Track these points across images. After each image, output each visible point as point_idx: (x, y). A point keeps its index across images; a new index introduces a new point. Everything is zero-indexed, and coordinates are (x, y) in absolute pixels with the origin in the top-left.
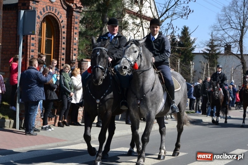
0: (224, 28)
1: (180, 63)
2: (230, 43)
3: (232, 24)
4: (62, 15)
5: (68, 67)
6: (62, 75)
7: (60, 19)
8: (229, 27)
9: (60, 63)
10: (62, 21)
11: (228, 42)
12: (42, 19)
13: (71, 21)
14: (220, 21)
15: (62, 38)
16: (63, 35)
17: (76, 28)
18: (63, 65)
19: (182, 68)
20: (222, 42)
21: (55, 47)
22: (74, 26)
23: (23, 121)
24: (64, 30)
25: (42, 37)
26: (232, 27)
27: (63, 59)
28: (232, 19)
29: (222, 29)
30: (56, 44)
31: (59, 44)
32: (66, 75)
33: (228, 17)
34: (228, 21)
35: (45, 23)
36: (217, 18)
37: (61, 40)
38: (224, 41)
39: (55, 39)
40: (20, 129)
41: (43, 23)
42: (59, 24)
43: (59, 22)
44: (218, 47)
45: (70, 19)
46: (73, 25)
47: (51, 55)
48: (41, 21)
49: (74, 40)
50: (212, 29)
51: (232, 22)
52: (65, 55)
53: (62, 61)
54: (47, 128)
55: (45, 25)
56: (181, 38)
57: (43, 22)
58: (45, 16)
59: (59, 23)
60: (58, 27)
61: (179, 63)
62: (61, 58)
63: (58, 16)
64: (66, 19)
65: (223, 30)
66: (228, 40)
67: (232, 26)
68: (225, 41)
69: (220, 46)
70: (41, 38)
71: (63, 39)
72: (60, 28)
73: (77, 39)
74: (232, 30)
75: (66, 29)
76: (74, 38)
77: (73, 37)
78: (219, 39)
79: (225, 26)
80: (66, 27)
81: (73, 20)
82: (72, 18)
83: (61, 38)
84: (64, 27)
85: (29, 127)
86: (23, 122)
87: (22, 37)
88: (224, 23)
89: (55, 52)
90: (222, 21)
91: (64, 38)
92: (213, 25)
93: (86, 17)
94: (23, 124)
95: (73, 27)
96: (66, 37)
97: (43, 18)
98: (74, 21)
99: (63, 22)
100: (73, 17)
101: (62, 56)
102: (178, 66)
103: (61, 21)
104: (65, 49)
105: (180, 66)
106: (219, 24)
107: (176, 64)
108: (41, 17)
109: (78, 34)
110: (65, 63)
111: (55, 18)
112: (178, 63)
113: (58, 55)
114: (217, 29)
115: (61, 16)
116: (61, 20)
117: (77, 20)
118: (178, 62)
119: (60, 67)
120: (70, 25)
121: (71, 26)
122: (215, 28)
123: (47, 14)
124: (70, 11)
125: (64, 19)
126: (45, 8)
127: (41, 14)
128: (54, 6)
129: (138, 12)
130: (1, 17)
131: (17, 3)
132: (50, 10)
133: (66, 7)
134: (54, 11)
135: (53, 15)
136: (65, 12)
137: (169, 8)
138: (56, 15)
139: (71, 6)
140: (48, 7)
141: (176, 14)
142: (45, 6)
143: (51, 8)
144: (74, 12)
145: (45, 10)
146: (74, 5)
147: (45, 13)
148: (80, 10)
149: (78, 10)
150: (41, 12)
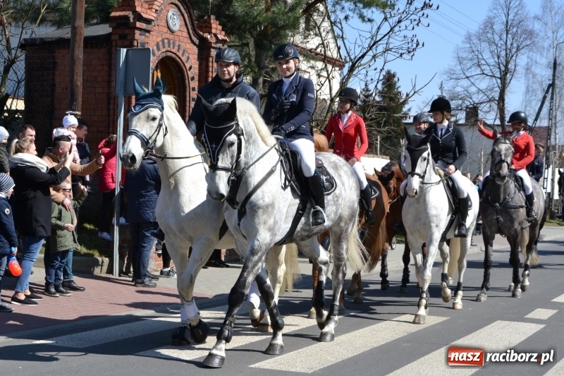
0: (468, 75)
2: (481, 103)
3: (483, 67)
4: (190, 56)
7: (186, 64)
8: (479, 73)
10: (191, 68)
11: (477, 102)
12: (155, 64)
13: (208, 66)
14: (460, 60)
15: (191, 99)
16: (191, 94)
20: (466, 102)
23: (126, 259)
24: (195, 84)
26: (483, 74)
28: (485, 58)
29: (465, 77)
33: (477, 53)
34: (476, 61)
35: (159, 71)
36: (456, 55)
37: (188, 104)
38: (468, 99)
40: (120, 276)
41: (155, 72)
42: (186, 73)
43: (184, 69)
44: (457, 112)
45: (204, 64)
46: (210, 74)
48: (154, 67)
50: (445, 77)
51: (483, 62)
54: (171, 273)
55: (159, 74)
57: (156, 69)
58: (160, 58)
60: (183, 79)
61: (379, 142)
63: (184, 59)
64: (198, 62)
65: (467, 77)
66: (476, 99)
67: (482, 70)
68: (470, 100)
69: (461, 109)
71: (191, 102)
72: (187, 81)
74: (484, 78)
75: (197, 83)
78: (460, 97)
79: (470, 70)
80: (196, 78)
81: (211, 64)
82: (208, 61)
83: (188, 99)
84: (193, 79)
85: (142, 270)
86: (126, 262)
87: (123, 99)
88: (469, 65)
90: (464, 62)
92: (447, 70)
94: (125, 265)
97: (157, 61)
98: (212, 67)
100: (211, 59)
102: (376, 148)
103: (188, 68)
106: (459, 67)
107: (373, 144)
108: (154, 61)
111: (178, 62)
112: (377, 144)
114: (453, 77)
115: (188, 58)
116: (188, 67)
118: (377, 140)
120: (204, 75)
121: (207, 77)
122: (451, 75)
123: (164, 55)
124: (204, 47)
125: (193, 63)
126: (161, 43)
127: (154, 55)
128: (177, 38)
129: (317, 47)
130: (81, 62)
131: (110, 34)
132: (169, 46)
133: (198, 41)
134: (176, 48)
135: (174, 56)
136: (196, 50)
137: (378, 39)
138: (180, 56)
139: (206, 39)
140: (166, 41)
141: (390, 50)
142: (160, 39)
143: (171, 42)
144: (212, 50)
145: (161, 46)
146: (213, 35)
147: (160, 52)
148: (223, 46)
149: (220, 45)
150: (153, 51)
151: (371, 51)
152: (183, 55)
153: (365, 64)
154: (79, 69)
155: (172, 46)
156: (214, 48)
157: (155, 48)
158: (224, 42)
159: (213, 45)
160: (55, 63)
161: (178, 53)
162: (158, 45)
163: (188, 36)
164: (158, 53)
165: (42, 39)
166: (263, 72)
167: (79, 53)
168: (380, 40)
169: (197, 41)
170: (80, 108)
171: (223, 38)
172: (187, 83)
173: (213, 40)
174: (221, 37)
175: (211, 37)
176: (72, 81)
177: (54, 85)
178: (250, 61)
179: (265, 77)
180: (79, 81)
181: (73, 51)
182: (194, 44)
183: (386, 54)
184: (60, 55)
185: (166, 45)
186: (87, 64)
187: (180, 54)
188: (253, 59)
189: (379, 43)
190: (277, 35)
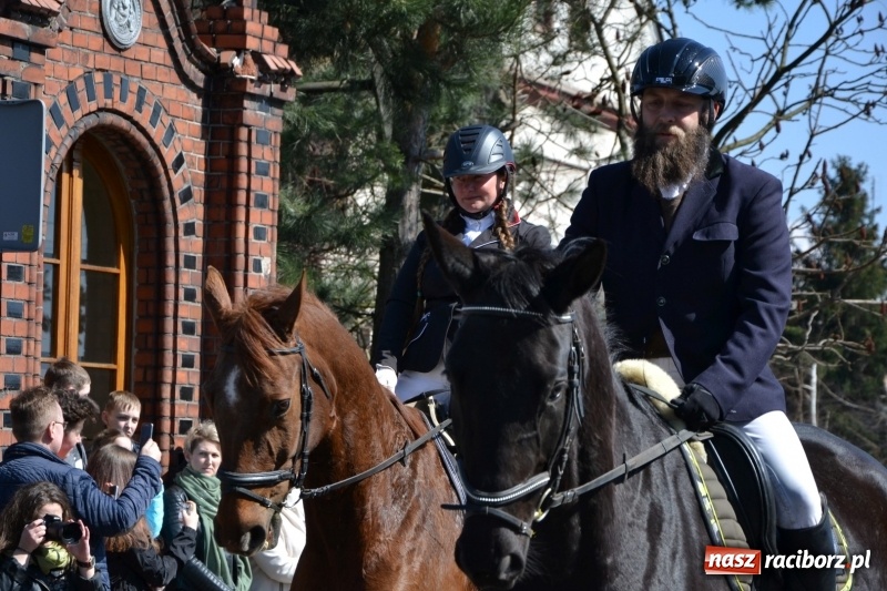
1: (819, 387)
4: (178, 125)
5: (209, 438)
6: (183, 487)
7: (164, 151)
9: (172, 418)
10: (179, 161)
12: (63, 152)
13: (233, 157)
15: (182, 263)
16: (182, 246)
17: (262, 202)
18: (185, 427)
19: (833, 420)
21: (135, 317)
22: (248, 190)
24: (192, 213)
25: (63, 262)
27: (186, 394)
30: (140, 301)
31: (160, 298)
32: (203, 486)
35: (76, 173)
37: (171, 277)
39: (136, 269)
41: (65, 176)
42: (163, 178)
43: (159, 165)
46: (243, 182)
47: (112, 366)
48: (58, 161)
49: (252, 273)
52: (196, 370)
53: (178, 401)
55: (78, 183)
56: (819, 234)
57: (65, 168)
58: (81, 131)
59: (162, 170)
60: (157, 200)
61: (813, 388)
62: (173, 384)
63: (157, 133)
64: (202, 144)
70: (56, 267)
71: (183, 269)
72: (167, 204)
73: (267, 264)
75: (200, 209)
76: (251, 259)
77: (247, 255)
80: (199, 192)
81: (243, 150)
82: (234, 141)
83: (171, 261)
84: (187, 195)
89: (135, 351)
91: (190, 262)
95: (242, 196)
96: (199, 256)
97: (69, 143)
98: (249, 158)
99: (185, 165)
100: (243, 133)
101: (179, 374)
102: (807, 407)
103: (170, 160)
104: (198, 329)
105: (819, 406)
107: (797, 393)
108: (57, 142)
109: (272, 234)
110: (195, 412)
111: (139, 143)
112: (809, 392)
113: (160, 366)
116: (170, 158)
117: (267, 149)
118: (808, 380)
119: (172, 442)
120: (224, 183)
121: (233, 189)
123: (92, 121)
124: (221, 96)
125: (188, 145)
126: (81, 85)
127: (58, 119)
128: (133, 68)
129: (596, 90)
132: (109, 94)
133: (201, 76)
134: (132, 98)
135: (125, 124)
136: (195, 104)
137: (789, 60)
138: (145, 123)
139: (228, 70)
140: (98, 77)
141: (830, 93)
142: (78, 71)
143: (116, 79)
144: (247, 103)
145: (82, 95)
146: (249, 57)
147: (78, 114)
148: (283, 90)
149: (272, 89)
150: (54, 111)
151: (767, 98)
152: (153, 122)
153: (748, 142)
155: (117, 92)
156: (253, 97)
157: (63, 99)
158: (285, 77)
159: (251, 88)
161: (137, 116)
162: (71, 91)
163: (169, 61)
164: (71, 117)
166: (421, 171)
168: (795, 64)
169: (199, 77)
171: (283, 64)
172: (169, 210)
173: (252, 73)
174: (274, 62)
175: (244, 63)
178: (380, 136)
179: (428, 184)
182: (190, 85)
183: (815, 107)
185: (100, 90)
187: (144, 118)
188: (388, 131)
189: (794, 71)
190: (457, 54)
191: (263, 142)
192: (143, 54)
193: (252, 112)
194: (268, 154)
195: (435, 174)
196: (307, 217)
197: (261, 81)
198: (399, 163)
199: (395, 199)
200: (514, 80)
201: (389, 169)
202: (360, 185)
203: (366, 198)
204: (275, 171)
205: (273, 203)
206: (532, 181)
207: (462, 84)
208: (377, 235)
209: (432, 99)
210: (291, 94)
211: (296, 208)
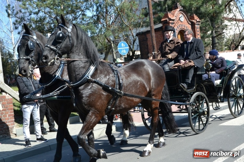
17: (198, 35)
45: (194, 30)
46: (196, 33)
48: (177, 34)
55: (180, 36)
81: (196, 30)
82: (195, 29)
93: (202, 26)
95: (196, 34)
97: (178, 32)
100: (196, 28)
123: (180, 30)
124: (193, 25)
126: (178, 26)
127: (177, 30)
128: (183, 23)
130: (155, 37)
131: (162, 26)
132: (181, 26)
134: (184, 27)
135: (183, 29)
136: (190, 26)
139: (193, 22)
140: (180, 25)
143: (182, 25)
145: (179, 27)
146: (195, 20)
149: (198, 23)
150: (176, 29)
154: (154, 39)
156: (196, 24)
157: (177, 28)
158: (199, 22)
159: (196, 23)
160: (147, 39)
162: (178, 27)
163: (187, 22)
164: (178, 29)
165: (142, 32)
166: (215, 29)
167: (154, 34)
169: (190, 23)
170: (156, 51)
173: (196, 22)
174: (198, 20)
176: (153, 43)
177: (148, 45)
178: (210, 26)
179: (215, 30)
180: (155, 43)
181: (152, 34)
184: (148, 36)
185: (180, 26)
186: (156, 37)
188: (211, 25)
190: (217, 16)
191: (198, 28)
192: (184, 22)
193: (196, 26)
194: (198, 30)
195: (216, 29)
196: (203, 35)
197: (197, 22)
198: (212, 28)
199: (212, 32)
200: (224, 17)
201: (211, 29)
202: (208, 31)
203: (209, 32)
204: (199, 31)
205: (200, 34)
206: (227, 28)
207: (218, 19)
208: (211, 36)
209: (215, 21)
210: (200, 23)
211: (202, 35)
